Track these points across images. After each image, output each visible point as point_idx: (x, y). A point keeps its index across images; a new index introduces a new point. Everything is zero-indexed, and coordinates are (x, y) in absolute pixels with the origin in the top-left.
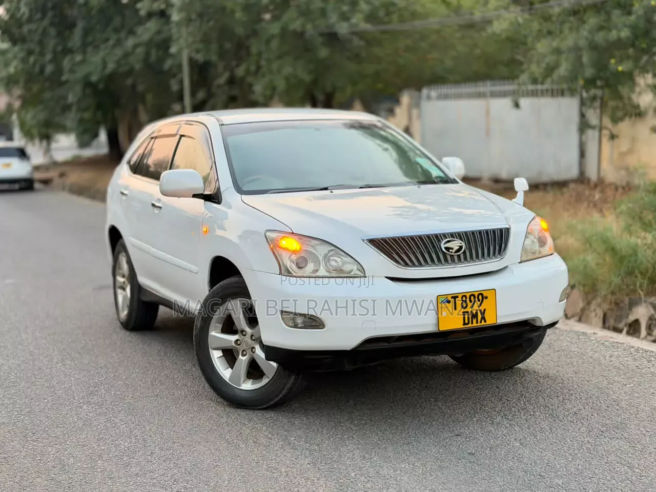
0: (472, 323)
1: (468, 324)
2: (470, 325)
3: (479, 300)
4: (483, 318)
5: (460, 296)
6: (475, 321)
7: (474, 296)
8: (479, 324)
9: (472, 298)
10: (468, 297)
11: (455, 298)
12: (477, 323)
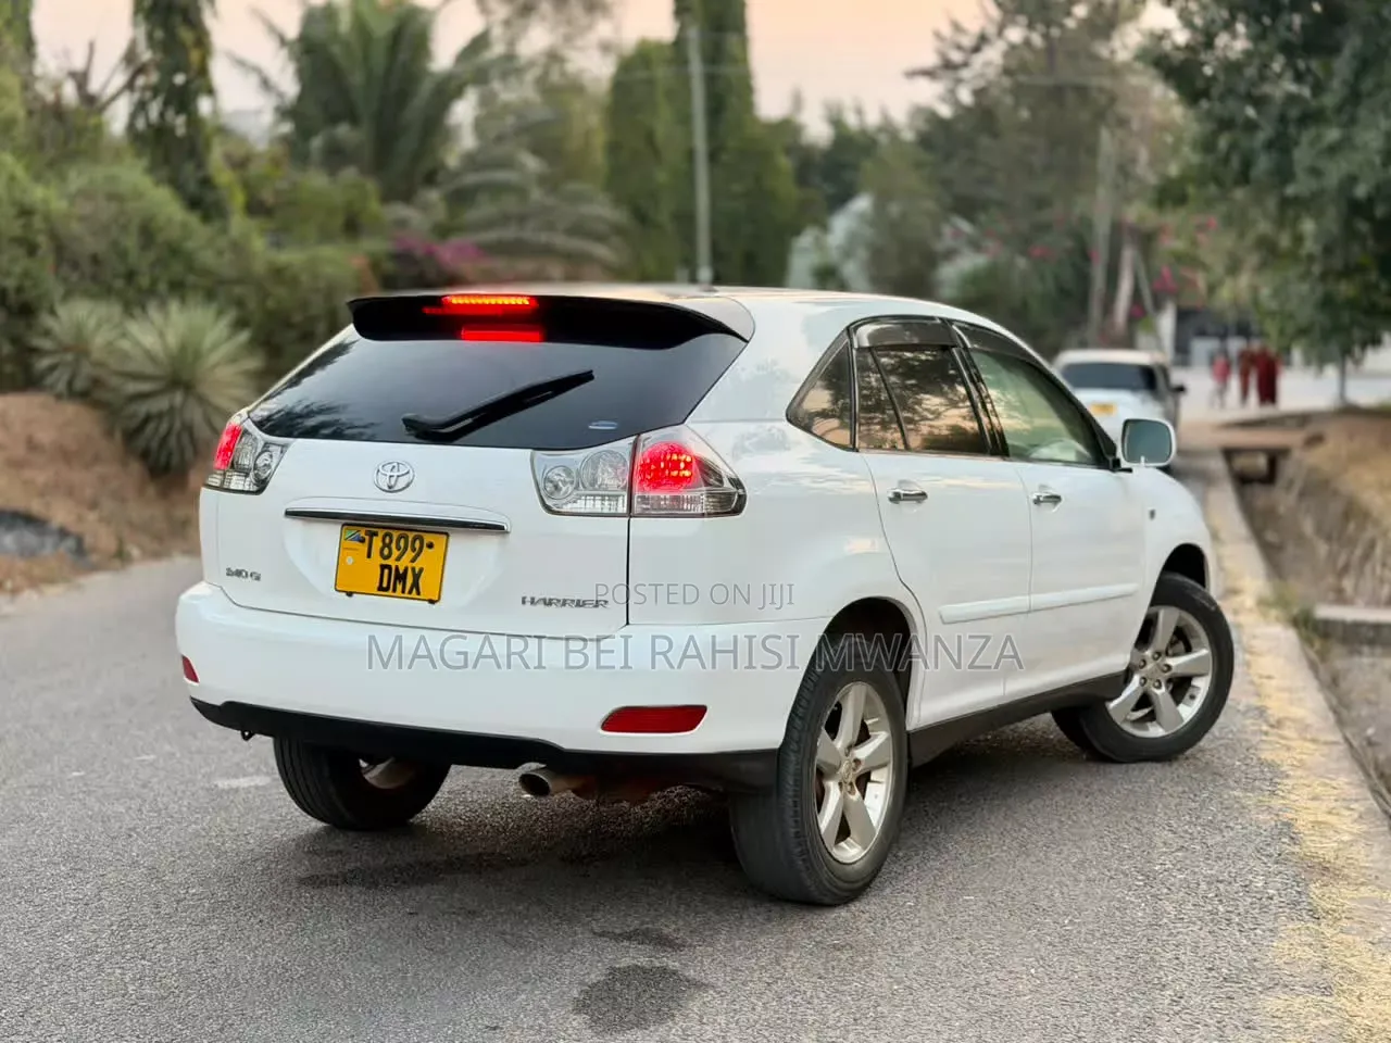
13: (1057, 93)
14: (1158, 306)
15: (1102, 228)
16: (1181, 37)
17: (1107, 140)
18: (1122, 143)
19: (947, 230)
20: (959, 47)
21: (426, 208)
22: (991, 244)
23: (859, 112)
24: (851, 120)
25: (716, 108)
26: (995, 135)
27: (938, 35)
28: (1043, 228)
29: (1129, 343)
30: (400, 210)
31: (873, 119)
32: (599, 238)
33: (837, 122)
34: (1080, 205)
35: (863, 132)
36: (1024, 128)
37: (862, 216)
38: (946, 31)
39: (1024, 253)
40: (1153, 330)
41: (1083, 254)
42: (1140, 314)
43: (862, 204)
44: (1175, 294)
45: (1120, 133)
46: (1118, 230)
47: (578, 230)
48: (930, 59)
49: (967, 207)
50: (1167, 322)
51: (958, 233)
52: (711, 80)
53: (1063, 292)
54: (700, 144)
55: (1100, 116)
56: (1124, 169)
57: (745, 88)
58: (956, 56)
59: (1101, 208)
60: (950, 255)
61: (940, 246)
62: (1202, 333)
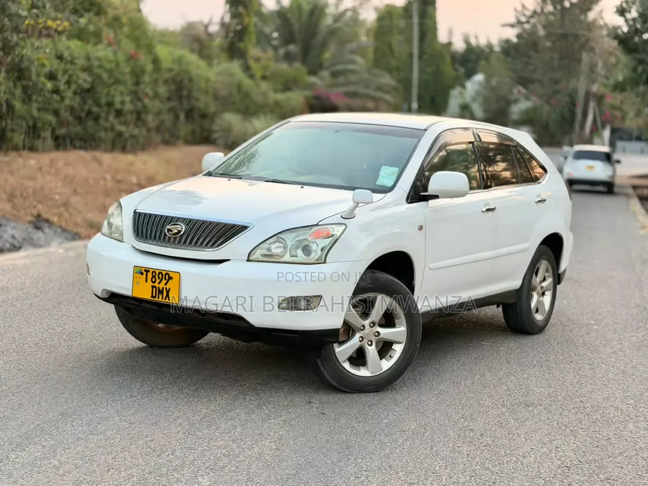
0: (158, 298)
1: (155, 297)
2: (156, 299)
3: (166, 279)
4: (168, 295)
5: (151, 271)
6: (160, 296)
7: (162, 273)
8: (163, 300)
9: (160, 275)
10: (157, 273)
11: (147, 271)
12: (162, 299)
13: (565, 36)
14: (603, 127)
15: (581, 94)
16: (625, 29)
17: (585, 57)
18: (592, 59)
19: (515, 91)
20: (524, 15)
21: (322, 78)
22: (534, 98)
23: (476, 38)
24: (473, 42)
25: (423, 37)
26: (537, 52)
27: (516, 10)
28: (556, 92)
29: (590, 142)
30: (313, 79)
31: (483, 42)
32: (388, 92)
33: (467, 42)
34: (573, 83)
35: (478, 47)
36: (549, 49)
37: (480, 83)
38: (519, 8)
39: (548, 103)
40: (601, 136)
41: (573, 104)
42: (595, 130)
43: (479, 77)
44: (610, 122)
45: (591, 54)
46: (588, 94)
47: (380, 88)
48: (513, 20)
49: (524, 82)
50: (607, 134)
51: (519, 92)
52: (421, 25)
53: (564, 118)
54: (416, 52)
55: (583, 47)
56: (592, 69)
57: (434, 29)
58: (523, 19)
59: (581, 86)
60: (516, 101)
61: (512, 98)
62: (621, 139)
